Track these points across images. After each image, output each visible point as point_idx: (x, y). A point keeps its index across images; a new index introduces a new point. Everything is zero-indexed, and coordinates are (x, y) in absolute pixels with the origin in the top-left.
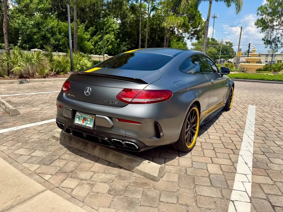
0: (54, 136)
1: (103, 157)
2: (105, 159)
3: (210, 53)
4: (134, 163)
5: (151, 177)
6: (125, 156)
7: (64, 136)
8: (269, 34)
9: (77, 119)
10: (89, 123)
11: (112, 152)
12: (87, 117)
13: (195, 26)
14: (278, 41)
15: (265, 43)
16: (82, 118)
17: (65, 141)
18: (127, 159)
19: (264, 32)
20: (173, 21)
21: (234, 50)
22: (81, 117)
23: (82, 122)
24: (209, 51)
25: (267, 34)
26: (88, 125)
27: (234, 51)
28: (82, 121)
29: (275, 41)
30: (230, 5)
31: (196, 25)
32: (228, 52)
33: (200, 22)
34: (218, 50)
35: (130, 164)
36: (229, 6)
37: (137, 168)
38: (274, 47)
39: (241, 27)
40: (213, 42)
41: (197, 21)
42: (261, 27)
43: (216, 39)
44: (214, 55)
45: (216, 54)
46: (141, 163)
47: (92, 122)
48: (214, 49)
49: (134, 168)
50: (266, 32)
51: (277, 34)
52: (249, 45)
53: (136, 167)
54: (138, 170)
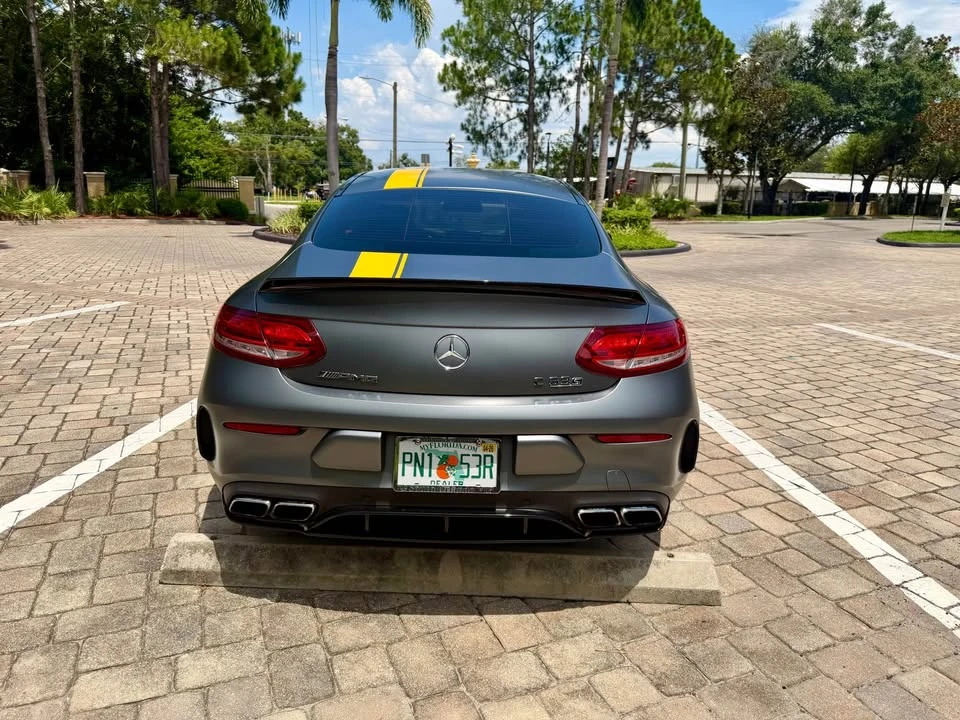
0: (178, 568)
1: (488, 585)
2: (500, 594)
3: (295, 162)
4: (624, 574)
5: (700, 598)
6: (579, 561)
7: (243, 554)
8: (478, 114)
9: (409, 469)
10: (474, 471)
11: (521, 559)
12: (460, 451)
13: (265, 69)
14: (502, 135)
15: (469, 138)
16: (436, 461)
17: (259, 577)
18: (591, 567)
19: (463, 107)
20: (185, 40)
21: (363, 154)
22: (427, 459)
23: (435, 476)
24: (290, 155)
25: (472, 112)
26: (468, 483)
27: (364, 158)
28: (434, 472)
29: (494, 134)
30: (389, 13)
31: (269, 64)
32: (349, 160)
33: (278, 54)
34: (316, 153)
35: (612, 581)
36: (386, 15)
37: (642, 584)
38: (493, 152)
39: (393, 84)
40: (295, 123)
41: (270, 51)
42: (454, 89)
43: (305, 116)
44: (305, 166)
45: (311, 166)
46: (648, 566)
47: (490, 467)
48: (303, 146)
49: (629, 589)
50: (468, 105)
51: (498, 114)
52: (450, 142)
53: (637, 582)
54: (647, 591)
